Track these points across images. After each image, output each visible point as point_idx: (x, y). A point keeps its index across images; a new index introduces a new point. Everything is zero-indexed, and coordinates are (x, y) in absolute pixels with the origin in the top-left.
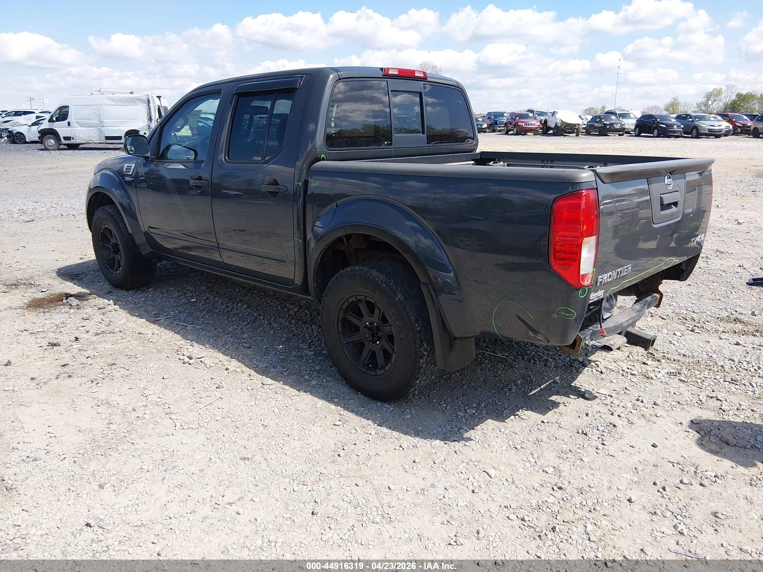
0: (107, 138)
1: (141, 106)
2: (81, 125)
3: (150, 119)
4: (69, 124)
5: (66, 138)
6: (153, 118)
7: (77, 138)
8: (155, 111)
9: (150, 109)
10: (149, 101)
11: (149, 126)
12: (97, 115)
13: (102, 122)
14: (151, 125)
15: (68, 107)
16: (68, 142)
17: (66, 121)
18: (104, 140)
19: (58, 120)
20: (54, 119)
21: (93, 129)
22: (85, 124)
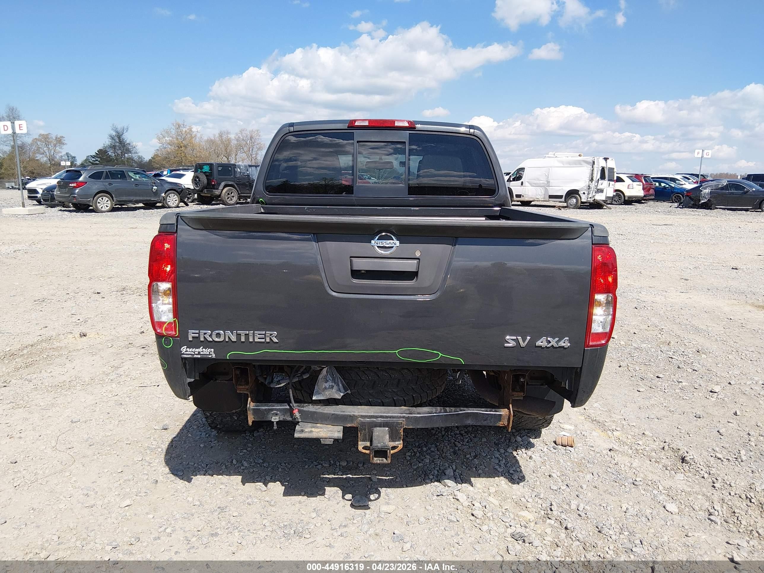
0: (551, 197)
1: (586, 168)
2: (531, 185)
3: (592, 180)
4: (522, 183)
5: (518, 196)
6: (594, 179)
7: (526, 196)
8: (598, 172)
9: (593, 170)
10: (594, 162)
11: (589, 186)
12: (546, 176)
13: (548, 182)
14: (591, 186)
15: (524, 168)
16: (518, 199)
17: (520, 181)
18: (547, 198)
19: (514, 180)
20: (511, 179)
21: (541, 188)
22: (535, 184)
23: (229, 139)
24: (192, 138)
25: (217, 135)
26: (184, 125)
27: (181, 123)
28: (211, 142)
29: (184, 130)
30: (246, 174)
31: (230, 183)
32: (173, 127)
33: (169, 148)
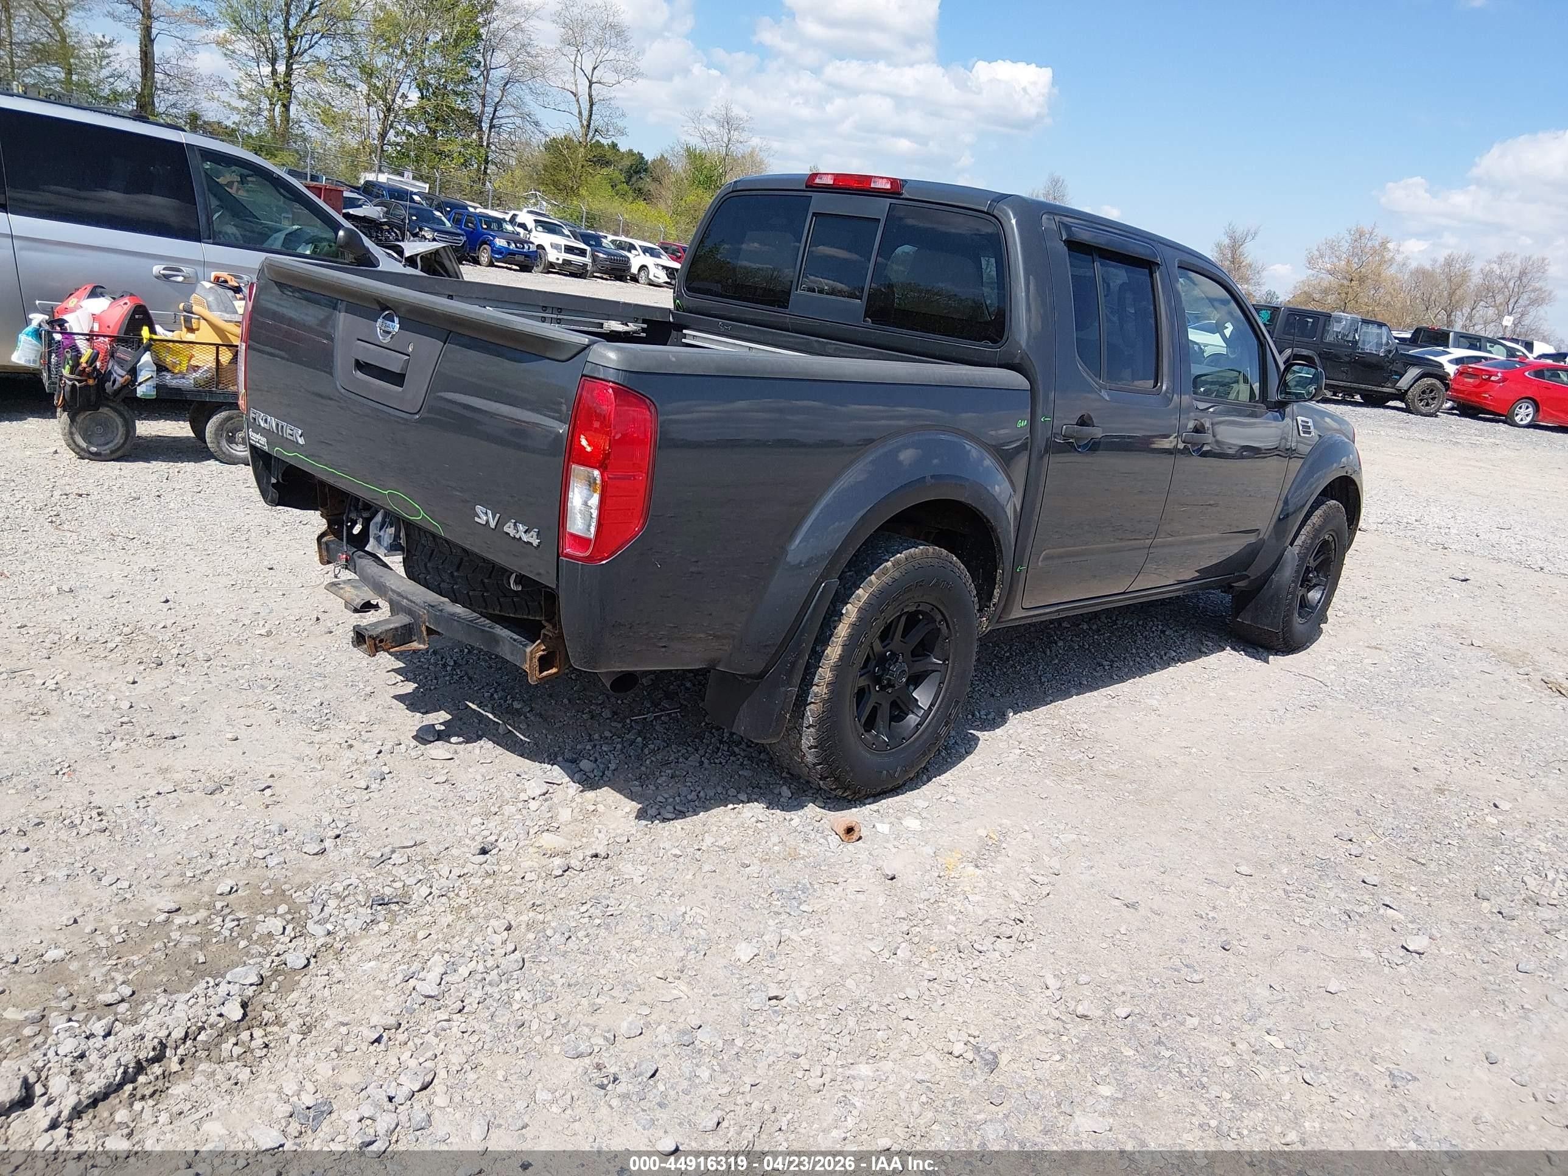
23: (1464, 273)
24: (1382, 262)
25: (1441, 260)
26: (1371, 234)
27: (1367, 228)
28: (1422, 276)
29: (1370, 244)
30: (1350, 338)
31: (1305, 352)
32: (1348, 237)
33: (1328, 280)
